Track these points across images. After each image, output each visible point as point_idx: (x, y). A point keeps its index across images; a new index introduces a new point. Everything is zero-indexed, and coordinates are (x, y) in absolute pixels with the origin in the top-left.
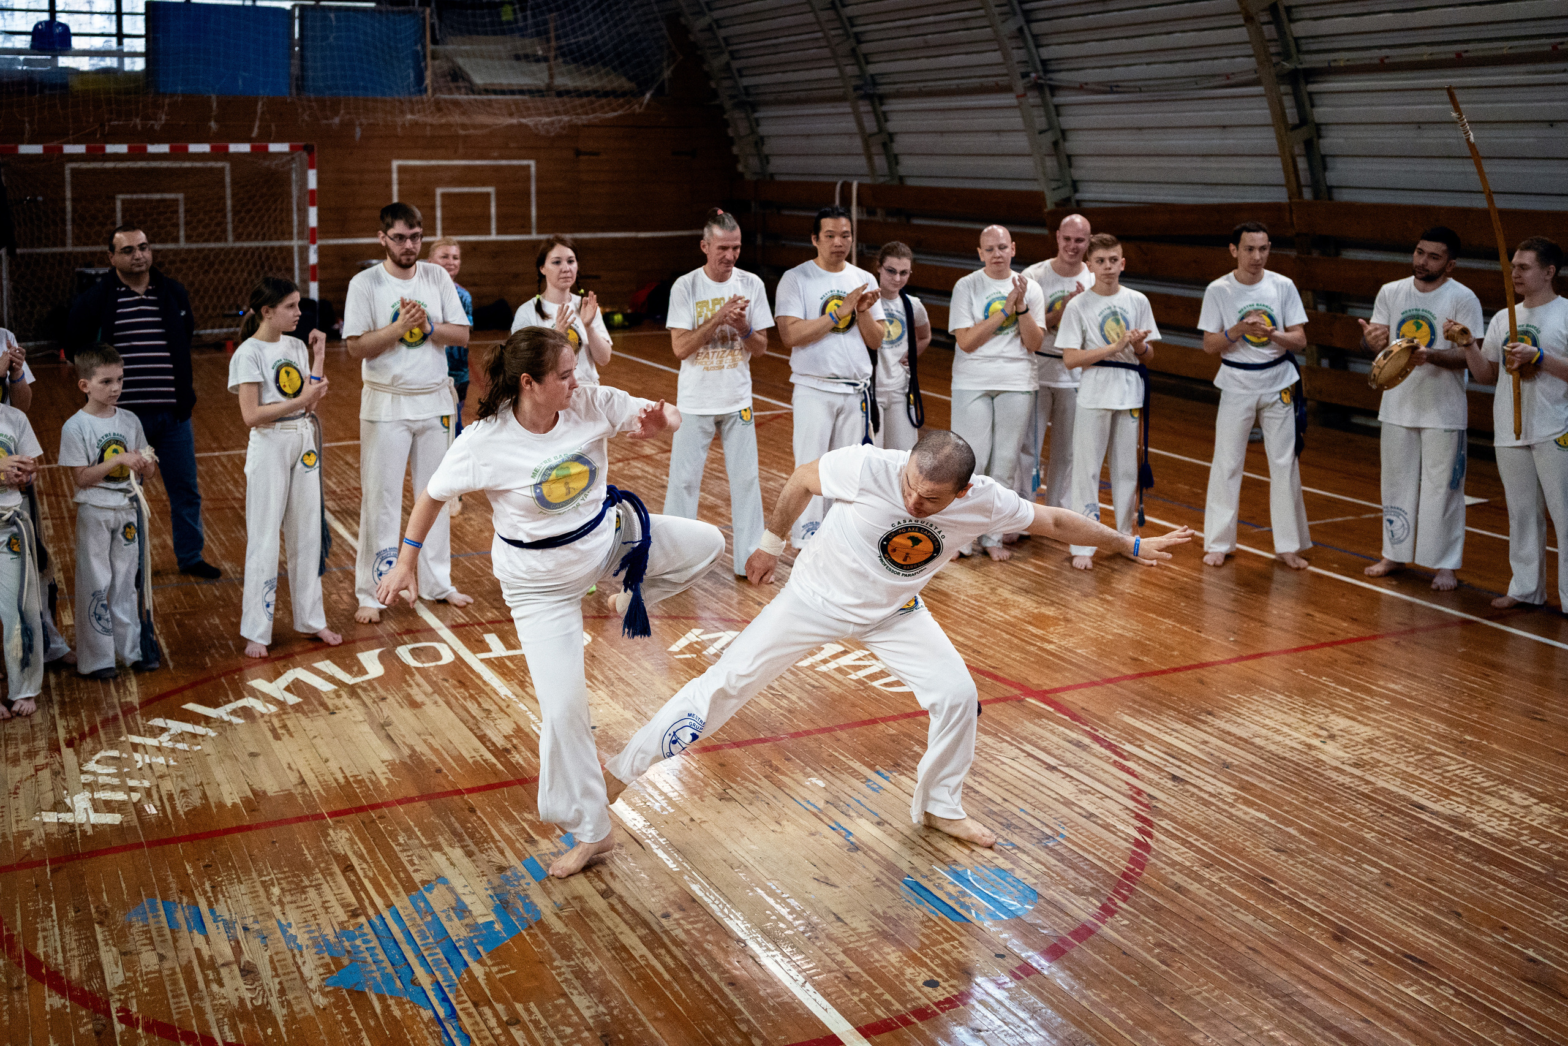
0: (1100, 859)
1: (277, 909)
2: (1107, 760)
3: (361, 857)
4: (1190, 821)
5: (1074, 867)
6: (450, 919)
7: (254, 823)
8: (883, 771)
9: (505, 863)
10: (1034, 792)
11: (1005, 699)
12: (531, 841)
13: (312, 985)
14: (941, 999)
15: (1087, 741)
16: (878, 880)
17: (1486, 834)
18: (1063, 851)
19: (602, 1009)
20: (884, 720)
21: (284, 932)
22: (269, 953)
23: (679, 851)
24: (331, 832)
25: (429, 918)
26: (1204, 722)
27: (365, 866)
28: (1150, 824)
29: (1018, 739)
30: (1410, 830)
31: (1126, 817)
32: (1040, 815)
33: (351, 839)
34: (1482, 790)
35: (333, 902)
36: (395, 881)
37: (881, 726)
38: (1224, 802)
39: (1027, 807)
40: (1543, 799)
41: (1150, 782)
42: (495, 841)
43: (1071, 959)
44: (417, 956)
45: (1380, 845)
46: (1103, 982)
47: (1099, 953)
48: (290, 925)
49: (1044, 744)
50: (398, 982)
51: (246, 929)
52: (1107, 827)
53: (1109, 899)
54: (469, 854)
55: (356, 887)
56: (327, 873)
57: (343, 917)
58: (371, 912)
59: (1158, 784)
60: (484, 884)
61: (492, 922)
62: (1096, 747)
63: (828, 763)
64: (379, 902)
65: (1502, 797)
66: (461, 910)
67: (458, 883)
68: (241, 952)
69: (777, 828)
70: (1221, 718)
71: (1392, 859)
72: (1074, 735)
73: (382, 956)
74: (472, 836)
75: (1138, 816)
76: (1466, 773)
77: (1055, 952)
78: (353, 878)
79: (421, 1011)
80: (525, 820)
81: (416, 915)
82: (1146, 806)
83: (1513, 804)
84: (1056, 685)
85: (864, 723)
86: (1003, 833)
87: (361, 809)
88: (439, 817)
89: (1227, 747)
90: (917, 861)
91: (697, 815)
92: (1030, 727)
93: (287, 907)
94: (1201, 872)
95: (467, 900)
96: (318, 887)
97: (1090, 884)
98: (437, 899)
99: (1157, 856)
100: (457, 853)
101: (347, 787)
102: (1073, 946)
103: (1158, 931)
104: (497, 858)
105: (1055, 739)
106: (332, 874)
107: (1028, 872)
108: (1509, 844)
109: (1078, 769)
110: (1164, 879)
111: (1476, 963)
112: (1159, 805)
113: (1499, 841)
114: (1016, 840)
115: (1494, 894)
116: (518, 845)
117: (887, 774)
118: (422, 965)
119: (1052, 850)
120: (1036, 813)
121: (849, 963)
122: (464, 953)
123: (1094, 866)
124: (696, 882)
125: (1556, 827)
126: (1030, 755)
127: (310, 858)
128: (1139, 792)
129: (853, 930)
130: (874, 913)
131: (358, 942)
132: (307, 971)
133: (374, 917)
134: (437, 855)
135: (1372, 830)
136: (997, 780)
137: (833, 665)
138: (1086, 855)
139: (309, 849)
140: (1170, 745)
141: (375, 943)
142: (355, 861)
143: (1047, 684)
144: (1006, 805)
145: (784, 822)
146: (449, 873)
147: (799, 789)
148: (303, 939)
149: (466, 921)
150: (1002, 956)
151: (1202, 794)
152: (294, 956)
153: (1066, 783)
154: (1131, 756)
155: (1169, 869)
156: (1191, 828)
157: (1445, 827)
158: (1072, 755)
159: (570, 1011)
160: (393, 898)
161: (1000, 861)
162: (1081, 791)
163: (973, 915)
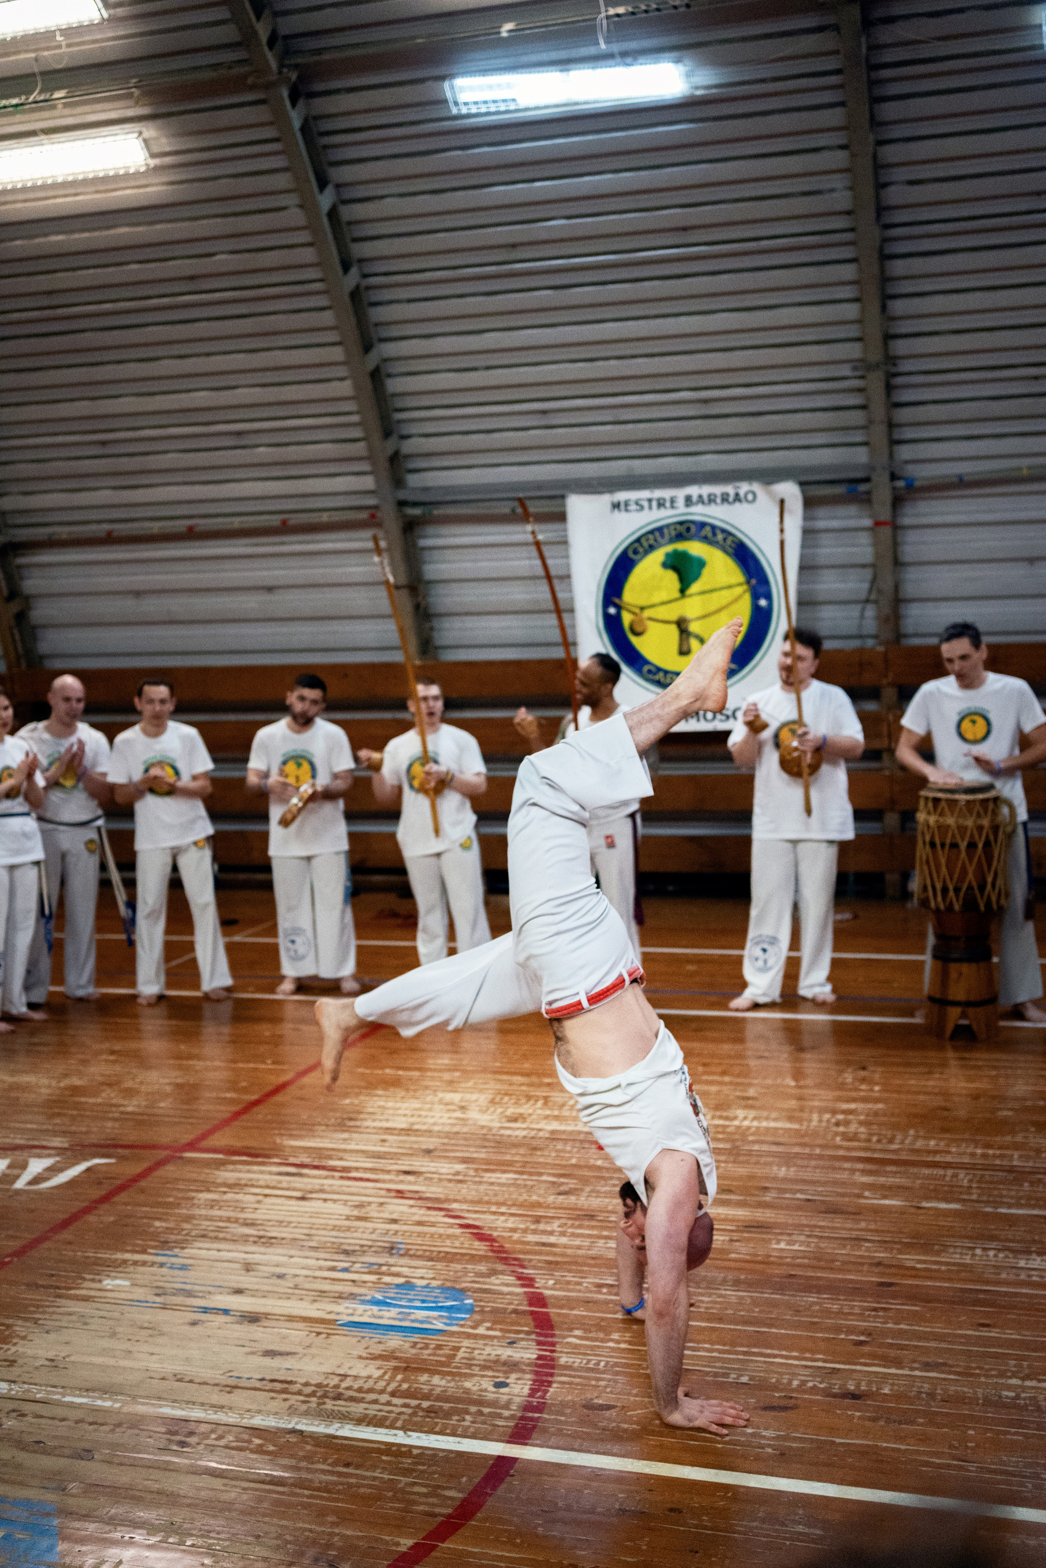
0: (456, 1247)
2: (333, 1177)
4: (470, 1198)
5: (449, 1261)
8: (159, 1252)
10: (319, 1221)
11: (163, 1161)
14: (526, 1391)
15: (291, 1169)
16: (319, 1334)
18: (421, 1253)
20: (84, 1212)
23: (87, 1390)
28: (448, 1210)
29: (233, 1186)
31: (420, 1212)
32: (355, 1235)
37: (91, 1218)
38: (471, 1176)
39: (334, 1233)
41: (395, 1182)
49: (264, 1184)
52: (420, 1223)
53: (512, 1271)
59: (401, 1181)
62: (307, 1171)
63: (98, 1264)
69: (150, 1332)
70: (362, 1120)
72: (275, 1169)
75: (429, 1208)
82: (420, 1199)
84: (191, 1136)
85: (67, 1222)
90: (325, 1307)
91: (51, 1354)
92: (228, 1175)
94: (541, 1228)
99: (490, 1228)
102: (545, 1313)
103: (583, 1278)
105: (263, 1176)
107: (422, 1278)
109: (323, 1192)
110: (528, 1243)
112: (431, 1195)
114: (371, 1259)
117: (170, 1253)
119: (411, 1255)
120: (348, 1234)
121: (414, 1403)
123: (462, 1254)
124: (161, 1406)
126: (266, 1196)
128: (399, 1191)
129: (369, 1377)
130: (360, 1357)
136: (276, 1223)
140: (363, 1152)
143: (180, 1137)
144: (318, 1238)
150: (515, 1342)
151: (445, 1176)
153: (329, 1204)
154: (346, 1168)
155: (516, 1235)
156: (480, 1202)
158: (299, 1183)
161: (387, 1279)
162: (356, 1206)
163: (440, 1326)
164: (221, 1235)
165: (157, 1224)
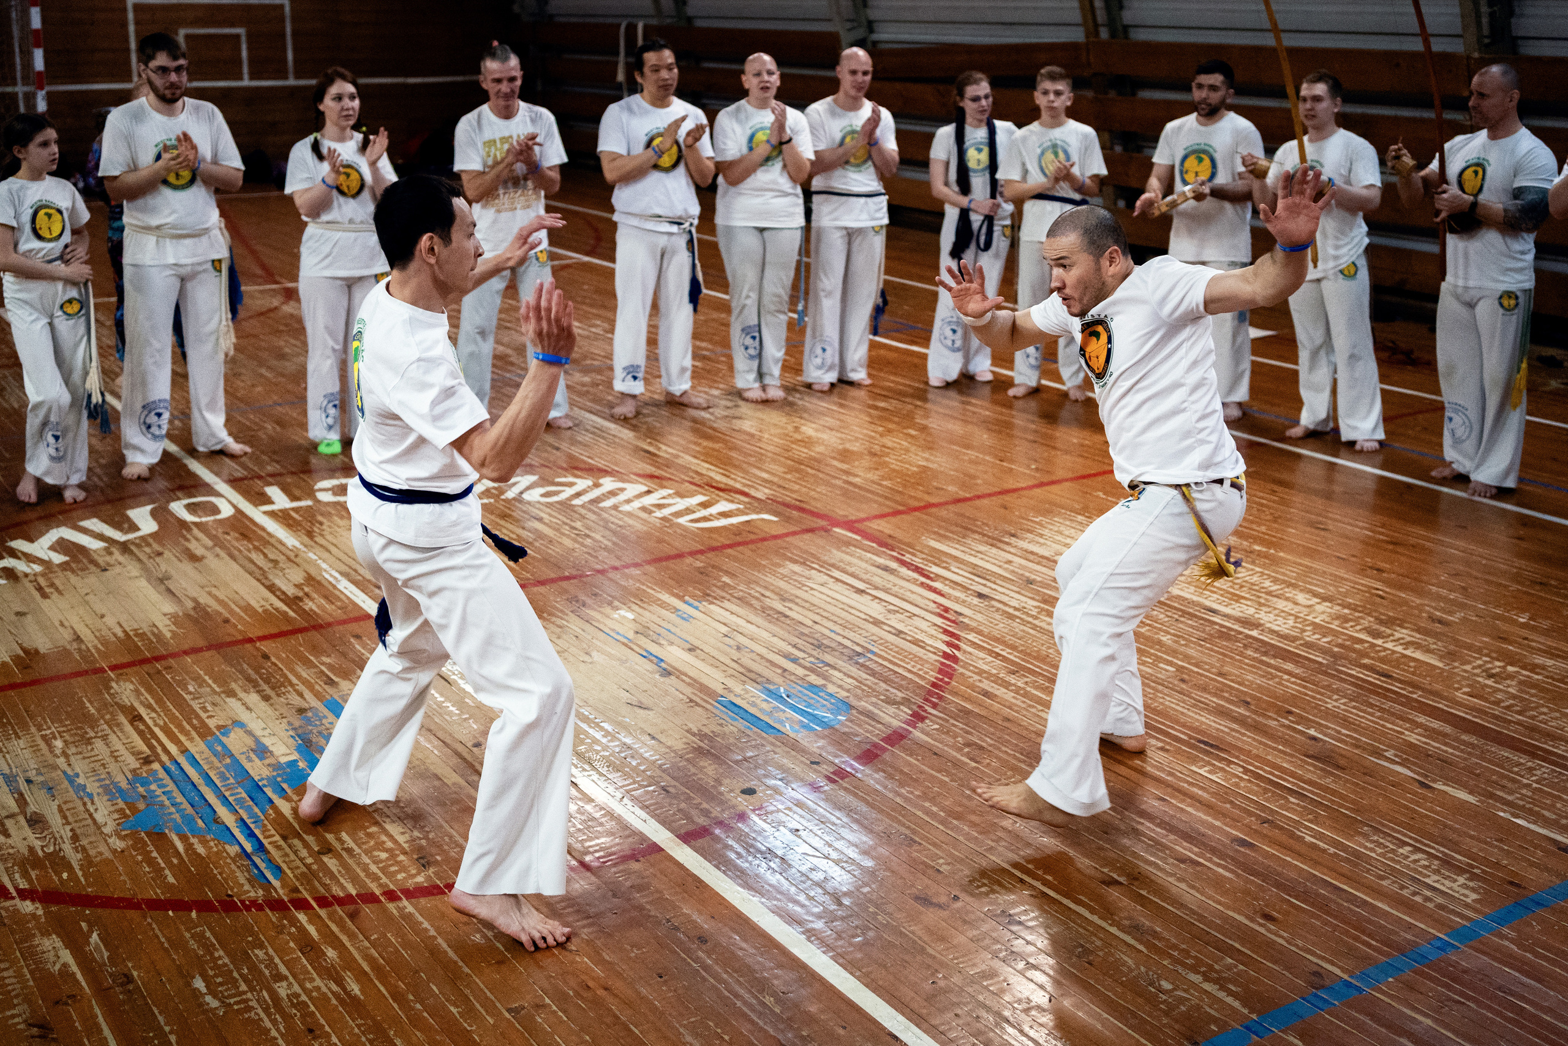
0: (910, 671)
1: (61, 761)
2: (914, 581)
3: (149, 707)
4: (996, 633)
5: (886, 681)
6: (250, 760)
7: (28, 679)
8: (691, 601)
9: (306, 705)
10: (844, 614)
11: (811, 530)
12: (331, 682)
13: (107, 830)
15: (894, 565)
16: (691, 701)
17: (1272, 632)
18: (873, 666)
19: (416, 834)
20: (693, 554)
21: (71, 782)
22: (57, 802)
24: (114, 684)
25: (228, 761)
26: (1008, 544)
27: (154, 715)
28: (958, 638)
29: (827, 566)
30: (1204, 631)
31: (934, 633)
32: (851, 635)
33: (137, 692)
34: (1269, 593)
35: (123, 751)
36: (188, 727)
37: (689, 560)
38: (1028, 614)
39: (837, 629)
40: (1325, 599)
41: (957, 600)
42: (292, 685)
43: (885, 762)
44: (218, 797)
45: (1175, 646)
46: (916, 780)
47: (911, 755)
48: (77, 775)
49: (851, 570)
50: (200, 822)
51: (29, 781)
52: (916, 642)
53: (920, 707)
54: (266, 698)
55: (146, 735)
56: (113, 724)
57: (134, 764)
58: (164, 758)
59: (964, 601)
60: (284, 726)
61: (295, 761)
62: (904, 571)
63: (636, 596)
64: (173, 749)
65: (1287, 599)
66: (262, 751)
67: (256, 726)
68: (26, 803)
69: (587, 658)
70: (1022, 538)
71: (1187, 658)
72: (881, 561)
73: (180, 799)
74: (267, 681)
75: (946, 632)
76: (1255, 579)
77: (869, 756)
78: (142, 727)
79: (227, 847)
80: (323, 664)
81: (214, 759)
82: (953, 622)
83: (1296, 604)
84: (862, 515)
85: (669, 558)
86: (815, 653)
87: (145, 661)
88: (232, 666)
89: (1030, 565)
90: (730, 683)
92: (837, 555)
93: (72, 759)
94: (1007, 679)
95: (267, 741)
96: (105, 738)
97: (900, 694)
98: (236, 741)
99: (966, 666)
100: (253, 698)
101: (127, 640)
102: (885, 750)
103: (967, 732)
104: (296, 700)
105: (864, 565)
106: (118, 725)
107: (840, 687)
108: (1294, 639)
109: (886, 591)
110: (972, 687)
111: (1265, 745)
112: (966, 620)
113: (1285, 637)
114: (828, 658)
115: (1280, 684)
116: (317, 687)
117: (696, 604)
118: (223, 804)
119: (862, 665)
120: (846, 633)
121: (666, 777)
122: (269, 791)
123: (903, 678)
125: (1337, 622)
126: (837, 580)
127: (93, 711)
128: (947, 610)
129: (668, 748)
130: (688, 731)
131: (153, 787)
132: (99, 817)
133: (168, 763)
134: (231, 701)
135: (1168, 633)
136: (807, 605)
137: (637, 504)
138: (896, 669)
139: (91, 702)
140: (975, 566)
141: (171, 786)
142: (143, 711)
143: (853, 514)
144: (817, 627)
145: (594, 654)
146: (244, 716)
147: (609, 622)
148: (92, 787)
149: (267, 761)
150: (817, 763)
151: (1007, 609)
152: (85, 804)
153: (875, 604)
154: (938, 577)
155: (976, 677)
156: (997, 640)
157: (1236, 627)
158: (880, 578)
159: (384, 838)
160: (187, 744)
161: (813, 679)
162: (889, 611)
163: (787, 728)
164: (754, 602)
165: (726, 579)
